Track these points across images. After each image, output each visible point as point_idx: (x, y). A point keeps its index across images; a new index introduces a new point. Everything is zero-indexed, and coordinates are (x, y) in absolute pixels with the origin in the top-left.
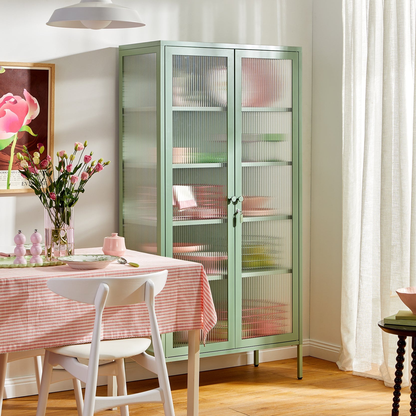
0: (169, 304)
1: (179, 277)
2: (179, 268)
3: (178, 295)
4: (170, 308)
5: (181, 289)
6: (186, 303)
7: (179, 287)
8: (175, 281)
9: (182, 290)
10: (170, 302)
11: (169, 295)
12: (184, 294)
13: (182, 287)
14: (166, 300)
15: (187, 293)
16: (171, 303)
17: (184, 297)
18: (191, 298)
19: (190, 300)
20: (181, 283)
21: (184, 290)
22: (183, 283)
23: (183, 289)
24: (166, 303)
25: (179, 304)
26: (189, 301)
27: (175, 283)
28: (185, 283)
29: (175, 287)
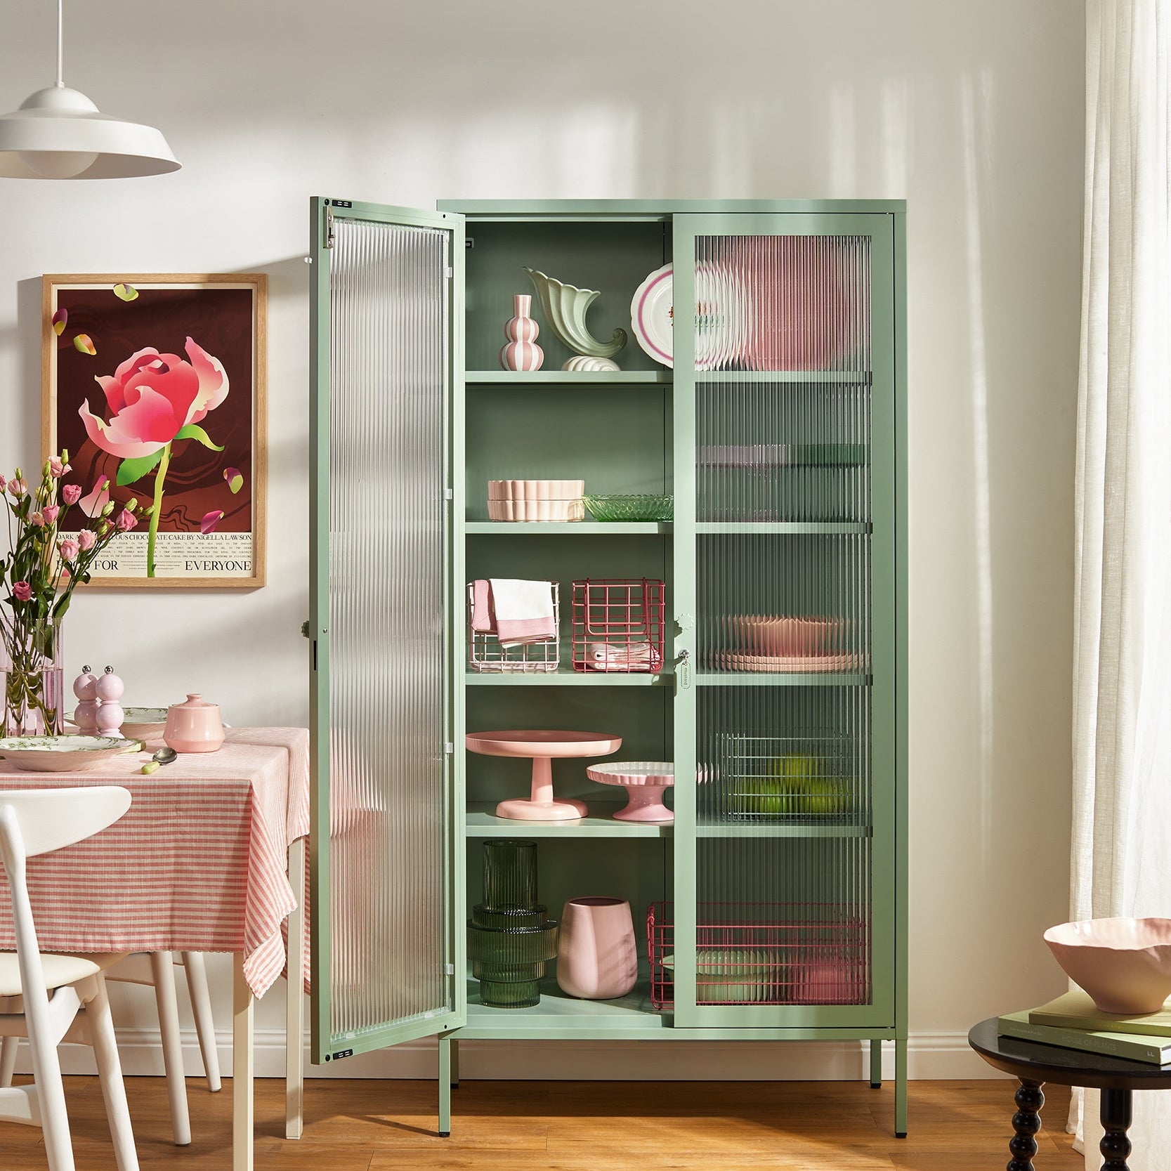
0: (149, 876)
1: (177, 810)
2: (178, 786)
3: (176, 856)
4: (153, 887)
5: (184, 841)
6: (196, 879)
7: (180, 837)
8: (167, 818)
9: (188, 845)
10: (152, 872)
11: (149, 853)
12: (192, 856)
13: (188, 837)
14: (140, 865)
15: (203, 853)
16: (154, 876)
17: (193, 864)
18: (213, 868)
19: (207, 872)
20: (186, 825)
21: (194, 845)
22: (191, 825)
23: (191, 841)
24: (139, 873)
25: (177, 879)
26: (205, 876)
27: (167, 825)
28: (196, 825)
29: (168, 833)
